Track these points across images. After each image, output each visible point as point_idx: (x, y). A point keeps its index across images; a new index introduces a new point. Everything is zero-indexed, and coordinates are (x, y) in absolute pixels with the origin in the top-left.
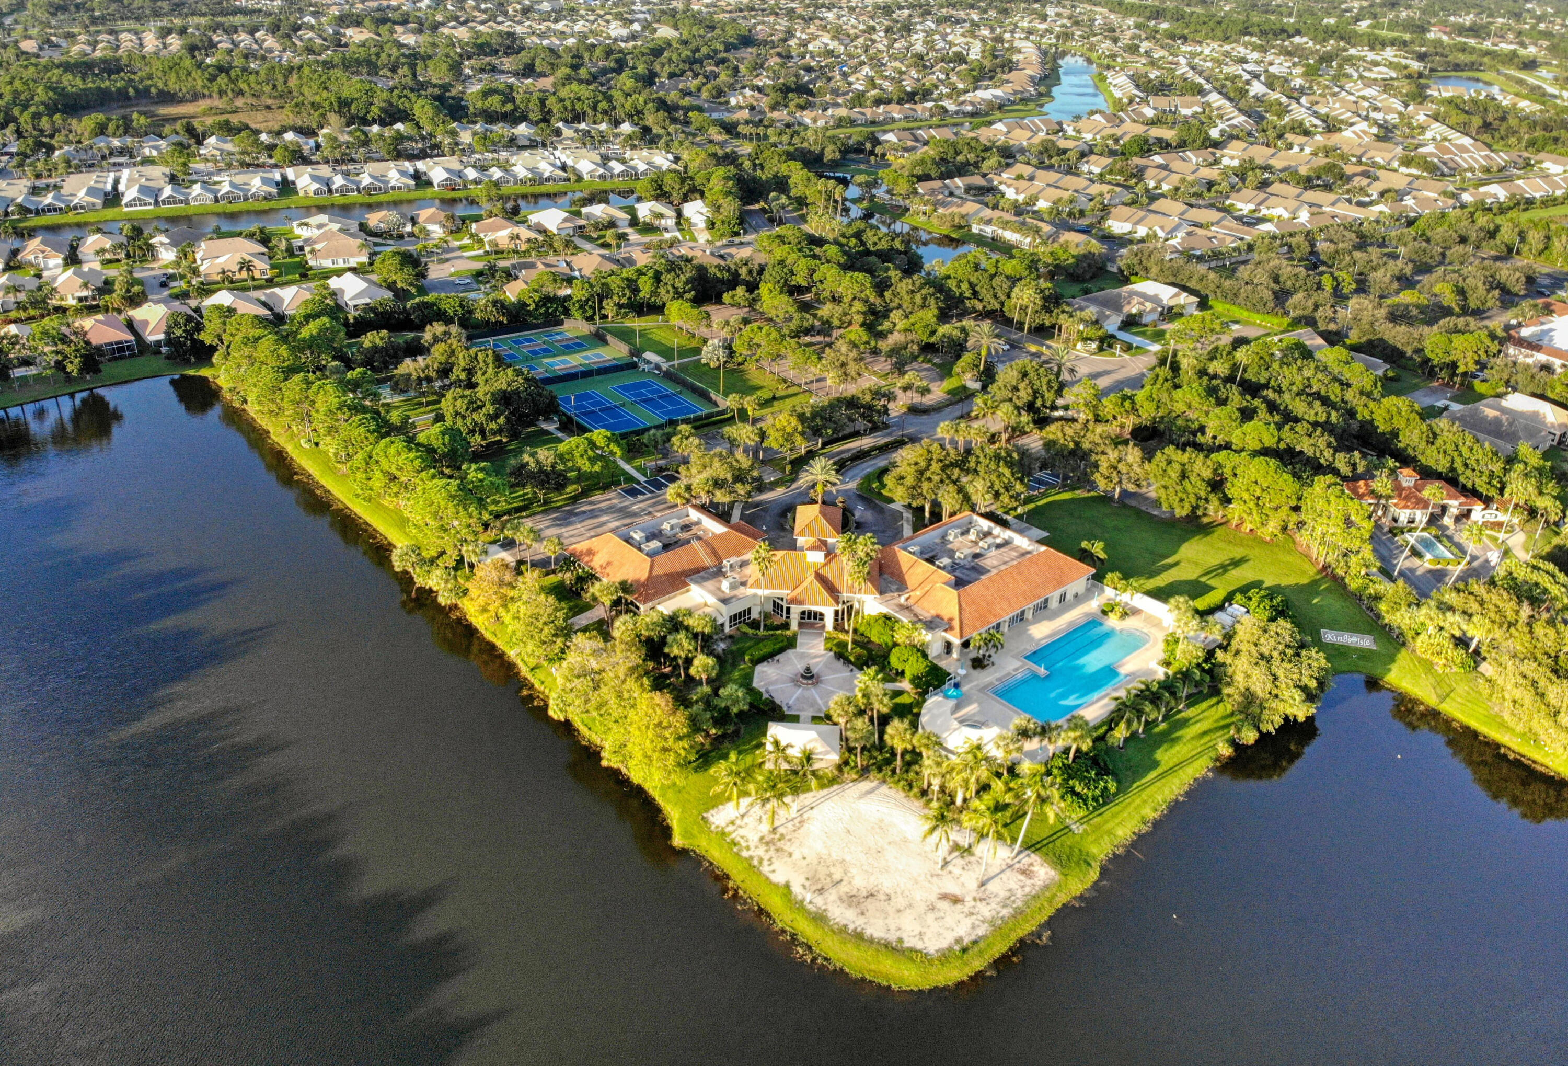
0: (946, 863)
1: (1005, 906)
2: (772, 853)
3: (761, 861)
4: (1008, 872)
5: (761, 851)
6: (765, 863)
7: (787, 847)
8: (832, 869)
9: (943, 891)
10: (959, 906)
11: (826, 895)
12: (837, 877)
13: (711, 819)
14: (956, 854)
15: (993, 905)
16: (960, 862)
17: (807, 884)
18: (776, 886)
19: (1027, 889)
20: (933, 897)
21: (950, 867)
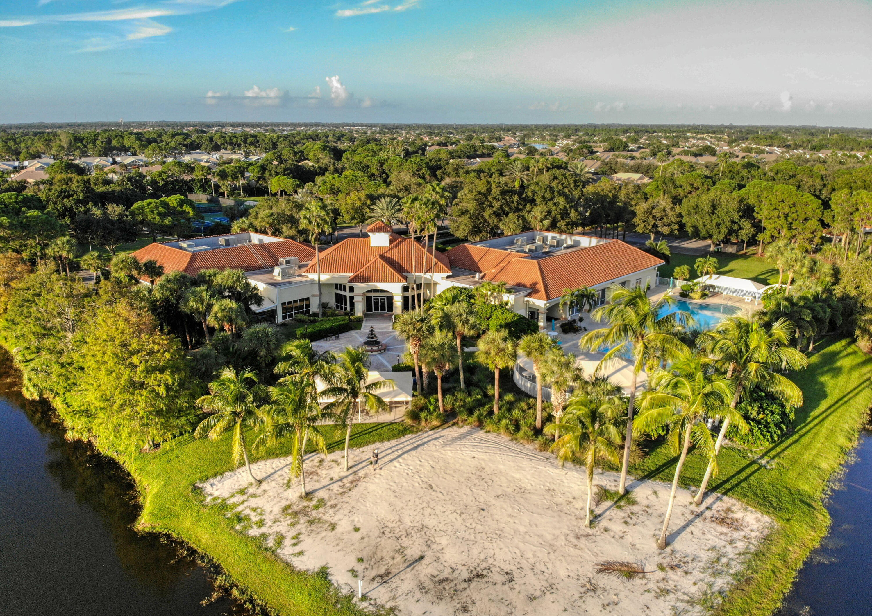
0: (595, 518)
1: (717, 574)
2: (302, 526)
3: (280, 539)
4: (699, 523)
5: (283, 527)
6: (288, 542)
7: (328, 515)
8: (405, 541)
9: (602, 559)
10: (637, 581)
11: (395, 582)
12: (413, 552)
13: (208, 489)
14: (608, 504)
15: (697, 575)
16: (618, 514)
17: (359, 567)
18: (303, 575)
19: (741, 545)
20: (589, 570)
21: (604, 523)
